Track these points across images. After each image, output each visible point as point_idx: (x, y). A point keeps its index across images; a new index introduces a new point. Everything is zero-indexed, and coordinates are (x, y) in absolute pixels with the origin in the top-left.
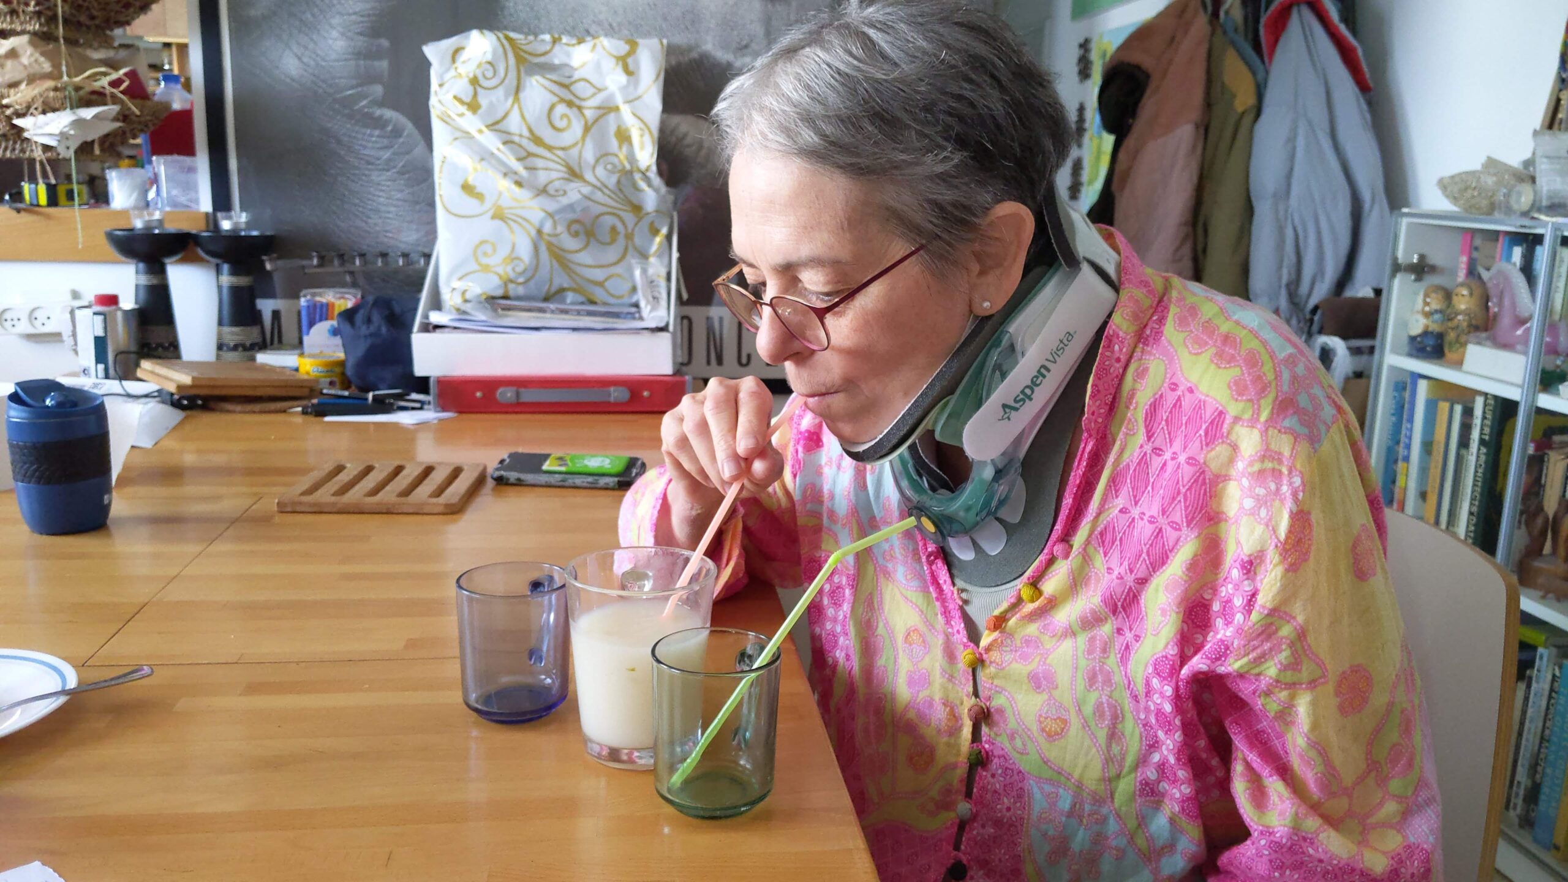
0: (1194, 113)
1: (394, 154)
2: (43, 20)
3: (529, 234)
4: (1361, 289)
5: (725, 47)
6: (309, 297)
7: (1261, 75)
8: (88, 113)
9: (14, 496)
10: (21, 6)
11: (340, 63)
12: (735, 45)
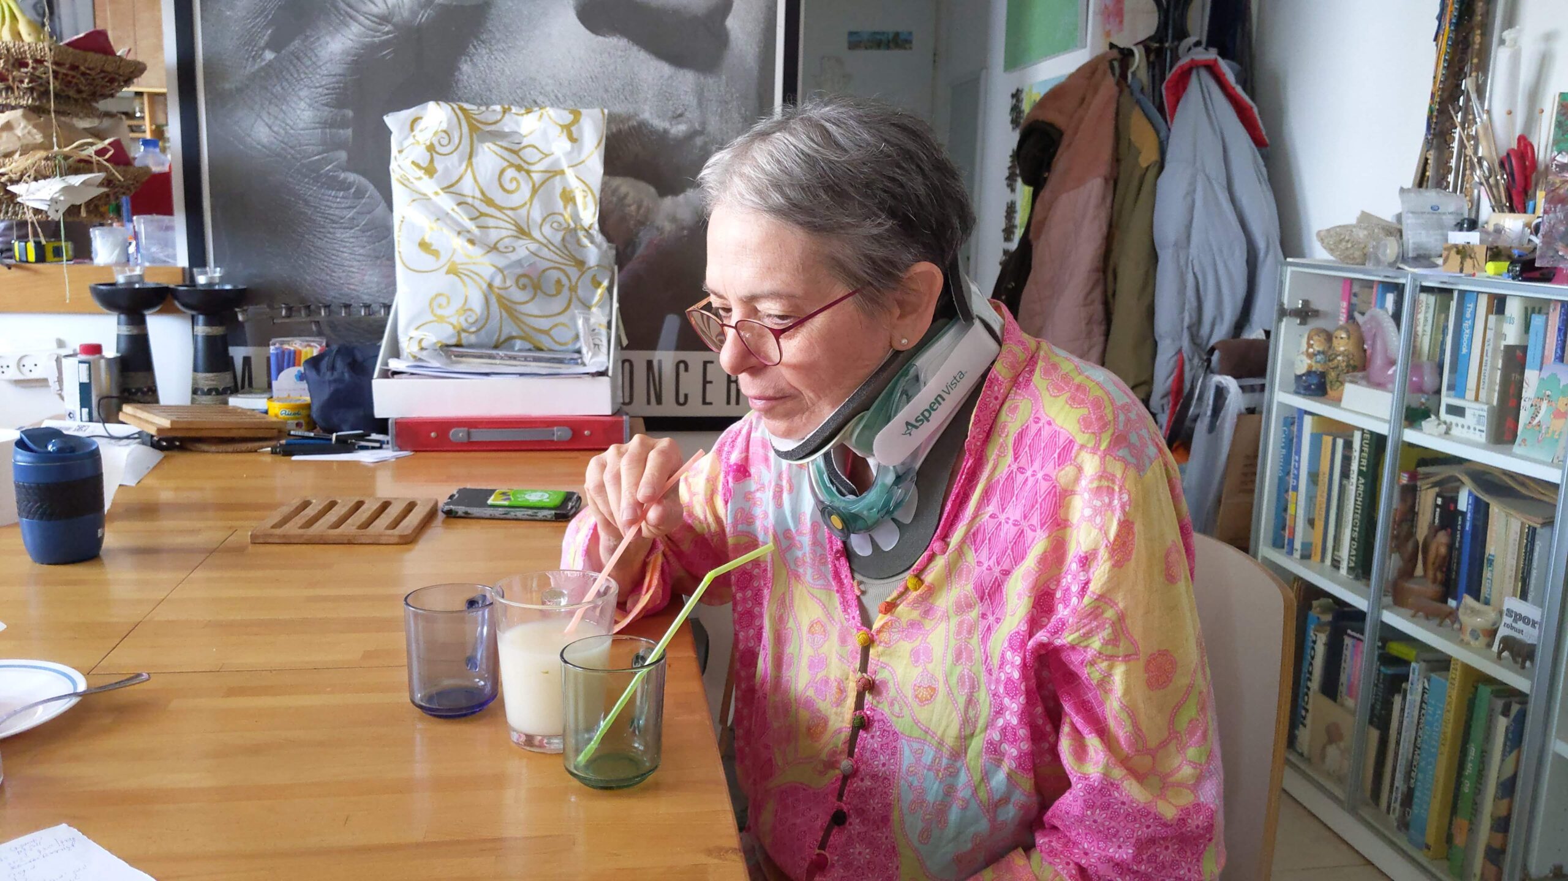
0: (1104, 168)
1: (357, 213)
2: (35, 95)
3: (480, 288)
4: (1255, 333)
5: (662, 114)
6: (277, 345)
7: (1163, 134)
8: (76, 180)
9: (19, 530)
10: (16, 83)
11: (307, 132)
12: (670, 114)
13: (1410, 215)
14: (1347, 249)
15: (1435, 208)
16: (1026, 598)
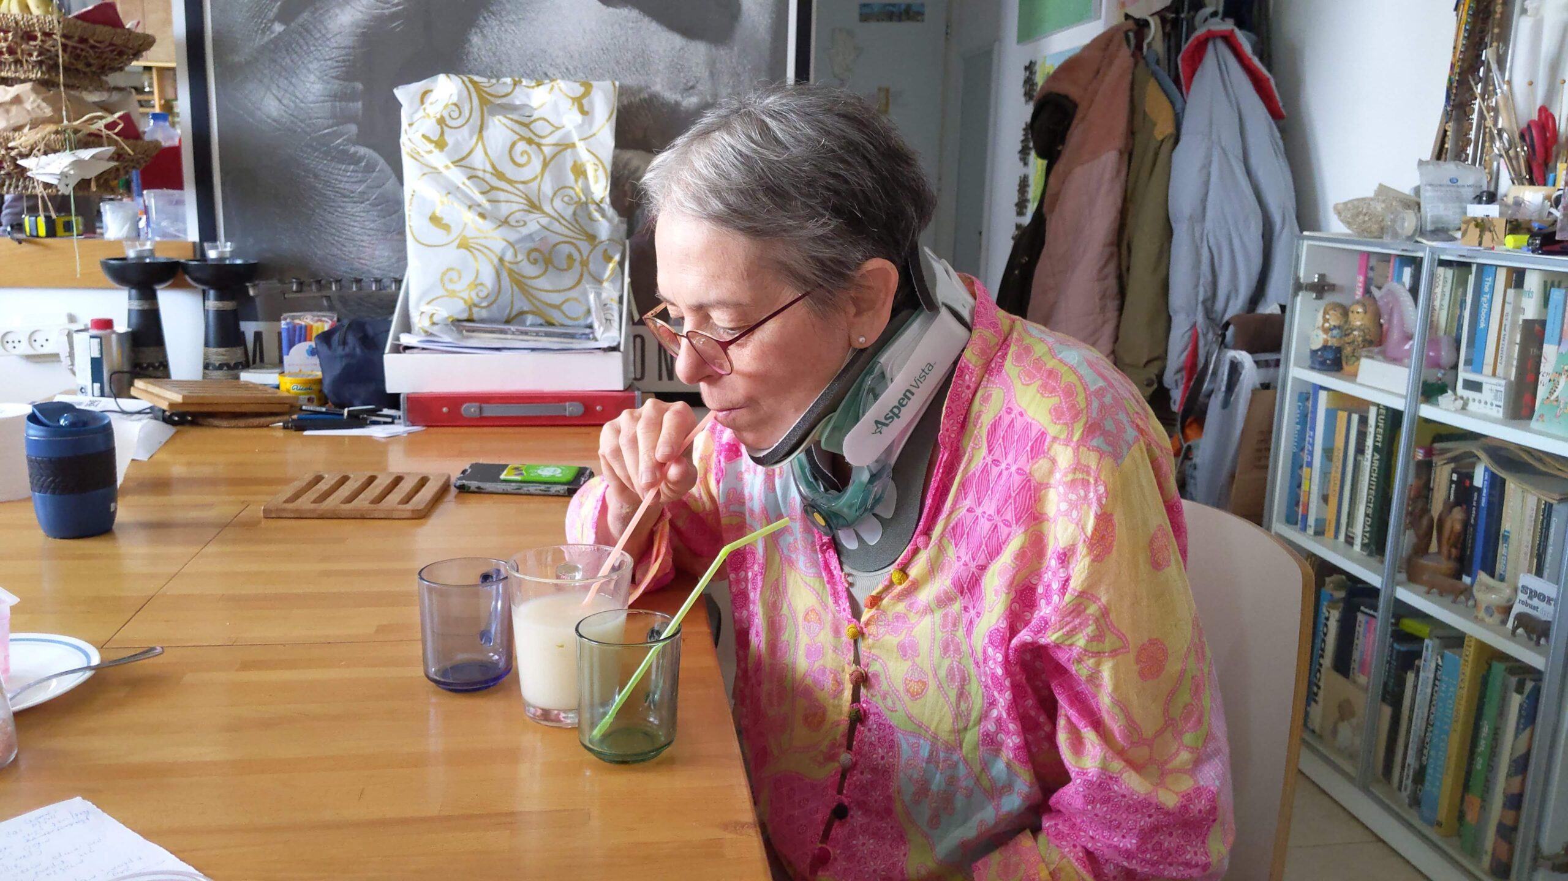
0: (1119, 142)
1: (368, 187)
2: (44, 68)
3: (492, 263)
4: (1270, 308)
5: (673, 88)
6: (289, 320)
7: (1179, 106)
8: (86, 154)
9: (32, 504)
10: (25, 56)
11: (317, 105)
12: (682, 86)
13: (1429, 188)
14: (1364, 222)
15: (1454, 181)
16: (1004, 595)
